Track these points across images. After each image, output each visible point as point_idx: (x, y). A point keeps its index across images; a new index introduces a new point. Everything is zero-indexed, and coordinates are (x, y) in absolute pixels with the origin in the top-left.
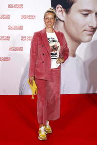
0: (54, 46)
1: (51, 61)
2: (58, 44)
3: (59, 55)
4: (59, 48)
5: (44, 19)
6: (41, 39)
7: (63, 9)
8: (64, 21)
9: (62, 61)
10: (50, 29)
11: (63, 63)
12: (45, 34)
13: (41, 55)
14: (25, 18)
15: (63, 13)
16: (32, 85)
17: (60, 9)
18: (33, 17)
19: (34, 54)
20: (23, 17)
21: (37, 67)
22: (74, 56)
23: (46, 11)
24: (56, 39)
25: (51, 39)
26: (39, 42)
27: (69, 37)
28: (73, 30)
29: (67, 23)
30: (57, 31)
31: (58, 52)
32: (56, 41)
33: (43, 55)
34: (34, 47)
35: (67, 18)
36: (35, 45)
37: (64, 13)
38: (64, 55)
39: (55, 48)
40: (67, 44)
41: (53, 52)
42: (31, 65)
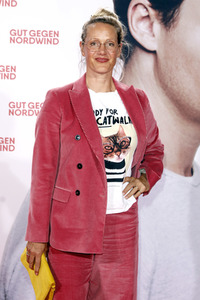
0: (114, 138)
1: (105, 188)
2: (130, 131)
3: (133, 169)
4: (134, 143)
5: (82, 44)
6: (71, 112)
7: (152, 12)
8: (154, 52)
9: (143, 188)
10: (101, 78)
11: (146, 193)
12: (86, 97)
13: (69, 168)
14: (25, 41)
15: (152, 25)
16: (37, 273)
17: (142, 12)
18: (51, 38)
19: (48, 166)
20: (17, 37)
21: (59, 210)
22: (189, 171)
23: (89, 20)
24: (123, 112)
25: (104, 114)
26: (65, 124)
27: (171, 106)
28: (186, 84)
29: (165, 58)
30: (124, 87)
31: (128, 157)
32: (122, 120)
33: (80, 166)
34: (47, 140)
35: (167, 41)
36: (52, 135)
37: (157, 26)
38: (150, 167)
39: (119, 144)
40: (156, 131)
41: (114, 159)
42: (35, 203)
